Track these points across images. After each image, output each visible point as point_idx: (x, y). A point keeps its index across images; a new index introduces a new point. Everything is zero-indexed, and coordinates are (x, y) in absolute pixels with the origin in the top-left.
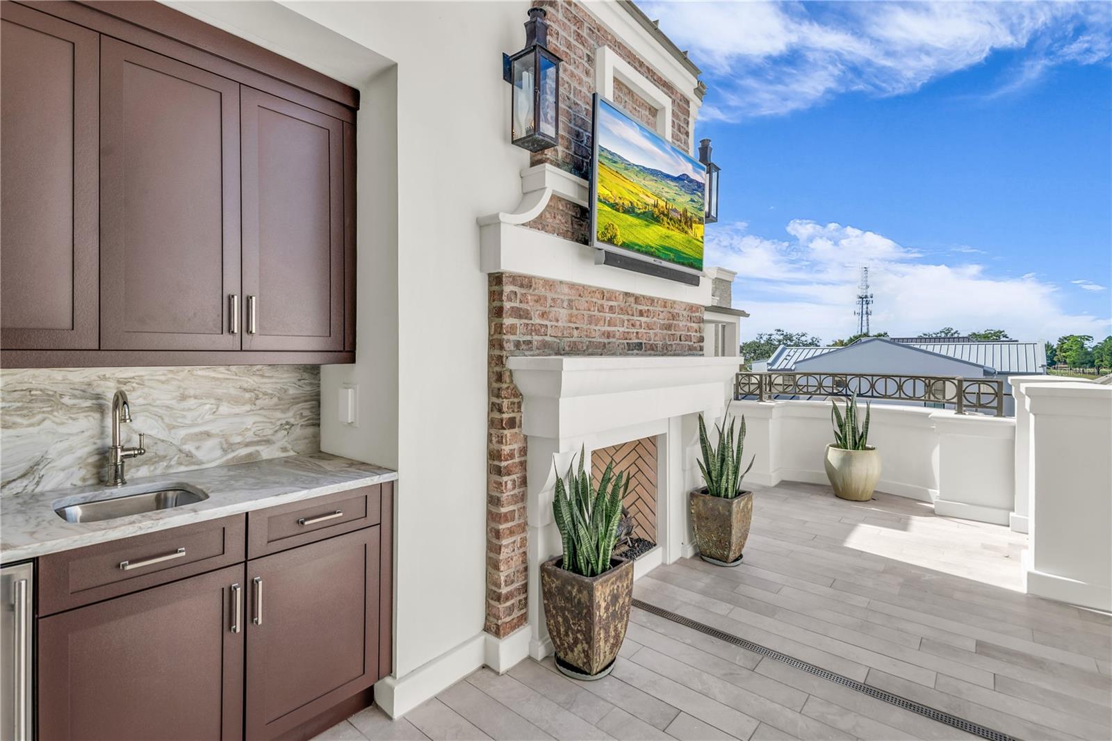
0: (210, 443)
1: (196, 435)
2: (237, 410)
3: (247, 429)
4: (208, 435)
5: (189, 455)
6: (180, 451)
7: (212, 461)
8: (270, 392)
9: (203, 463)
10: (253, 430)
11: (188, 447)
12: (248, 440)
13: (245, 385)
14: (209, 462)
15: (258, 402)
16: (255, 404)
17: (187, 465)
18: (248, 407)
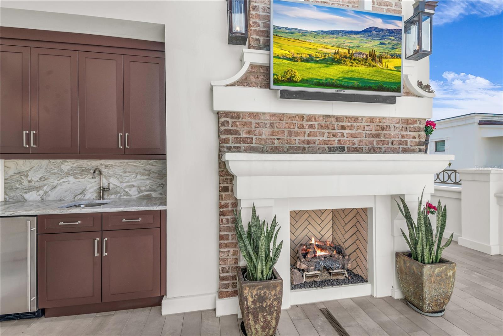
0: (134, 189)
1: (129, 185)
2: (143, 178)
3: (147, 185)
4: (133, 186)
5: (127, 192)
6: (124, 191)
7: (135, 195)
8: (155, 171)
9: (132, 196)
10: (149, 185)
11: (127, 190)
12: (147, 189)
13: (146, 169)
14: (133, 196)
15: (150, 175)
16: (150, 176)
17: (126, 196)
18: (147, 177)
